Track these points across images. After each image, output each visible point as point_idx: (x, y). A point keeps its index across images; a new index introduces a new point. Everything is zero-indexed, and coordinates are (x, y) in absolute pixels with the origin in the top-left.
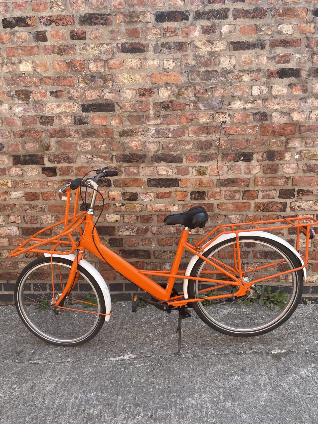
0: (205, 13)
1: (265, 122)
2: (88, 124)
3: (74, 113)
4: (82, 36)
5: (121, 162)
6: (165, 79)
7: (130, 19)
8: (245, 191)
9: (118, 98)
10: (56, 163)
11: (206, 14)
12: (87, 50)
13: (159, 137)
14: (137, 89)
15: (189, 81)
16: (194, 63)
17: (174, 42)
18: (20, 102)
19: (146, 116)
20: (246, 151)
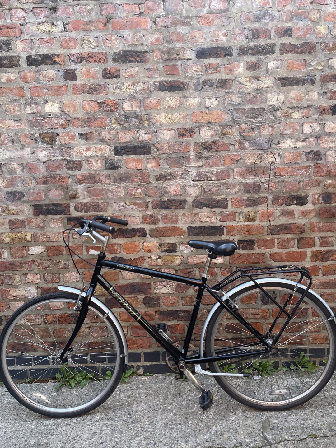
0: (249, 48)
1: (320, 162)
2: (121, 168)
3: (105, 156)
4: (116, 74)
5: (158, 209)
6: (207, 118)
7: (168, 56)
8: (300, 238)
9: (155, 140)
10: (83, 212)
11: (251, 50)
12: (121, 89)
13: (200, 181)
14: (176, 129)
15: (234, 120)
16: (239, 100)
17: (216, 79)
18: (45, 145)
19: (186, 158)
20: (299, 194)
